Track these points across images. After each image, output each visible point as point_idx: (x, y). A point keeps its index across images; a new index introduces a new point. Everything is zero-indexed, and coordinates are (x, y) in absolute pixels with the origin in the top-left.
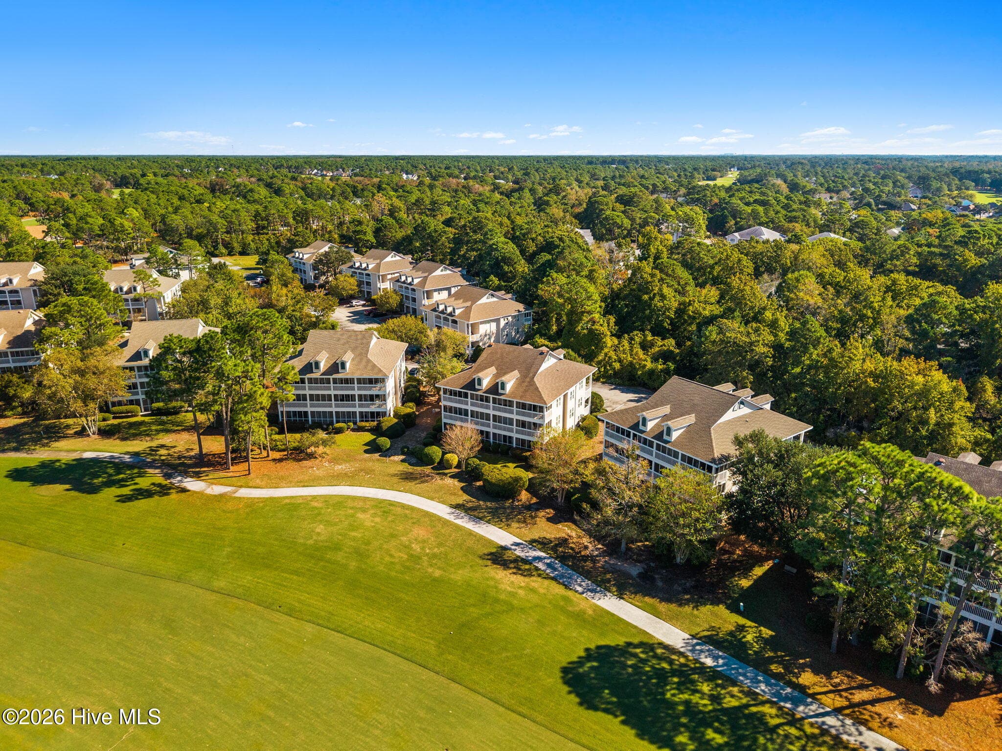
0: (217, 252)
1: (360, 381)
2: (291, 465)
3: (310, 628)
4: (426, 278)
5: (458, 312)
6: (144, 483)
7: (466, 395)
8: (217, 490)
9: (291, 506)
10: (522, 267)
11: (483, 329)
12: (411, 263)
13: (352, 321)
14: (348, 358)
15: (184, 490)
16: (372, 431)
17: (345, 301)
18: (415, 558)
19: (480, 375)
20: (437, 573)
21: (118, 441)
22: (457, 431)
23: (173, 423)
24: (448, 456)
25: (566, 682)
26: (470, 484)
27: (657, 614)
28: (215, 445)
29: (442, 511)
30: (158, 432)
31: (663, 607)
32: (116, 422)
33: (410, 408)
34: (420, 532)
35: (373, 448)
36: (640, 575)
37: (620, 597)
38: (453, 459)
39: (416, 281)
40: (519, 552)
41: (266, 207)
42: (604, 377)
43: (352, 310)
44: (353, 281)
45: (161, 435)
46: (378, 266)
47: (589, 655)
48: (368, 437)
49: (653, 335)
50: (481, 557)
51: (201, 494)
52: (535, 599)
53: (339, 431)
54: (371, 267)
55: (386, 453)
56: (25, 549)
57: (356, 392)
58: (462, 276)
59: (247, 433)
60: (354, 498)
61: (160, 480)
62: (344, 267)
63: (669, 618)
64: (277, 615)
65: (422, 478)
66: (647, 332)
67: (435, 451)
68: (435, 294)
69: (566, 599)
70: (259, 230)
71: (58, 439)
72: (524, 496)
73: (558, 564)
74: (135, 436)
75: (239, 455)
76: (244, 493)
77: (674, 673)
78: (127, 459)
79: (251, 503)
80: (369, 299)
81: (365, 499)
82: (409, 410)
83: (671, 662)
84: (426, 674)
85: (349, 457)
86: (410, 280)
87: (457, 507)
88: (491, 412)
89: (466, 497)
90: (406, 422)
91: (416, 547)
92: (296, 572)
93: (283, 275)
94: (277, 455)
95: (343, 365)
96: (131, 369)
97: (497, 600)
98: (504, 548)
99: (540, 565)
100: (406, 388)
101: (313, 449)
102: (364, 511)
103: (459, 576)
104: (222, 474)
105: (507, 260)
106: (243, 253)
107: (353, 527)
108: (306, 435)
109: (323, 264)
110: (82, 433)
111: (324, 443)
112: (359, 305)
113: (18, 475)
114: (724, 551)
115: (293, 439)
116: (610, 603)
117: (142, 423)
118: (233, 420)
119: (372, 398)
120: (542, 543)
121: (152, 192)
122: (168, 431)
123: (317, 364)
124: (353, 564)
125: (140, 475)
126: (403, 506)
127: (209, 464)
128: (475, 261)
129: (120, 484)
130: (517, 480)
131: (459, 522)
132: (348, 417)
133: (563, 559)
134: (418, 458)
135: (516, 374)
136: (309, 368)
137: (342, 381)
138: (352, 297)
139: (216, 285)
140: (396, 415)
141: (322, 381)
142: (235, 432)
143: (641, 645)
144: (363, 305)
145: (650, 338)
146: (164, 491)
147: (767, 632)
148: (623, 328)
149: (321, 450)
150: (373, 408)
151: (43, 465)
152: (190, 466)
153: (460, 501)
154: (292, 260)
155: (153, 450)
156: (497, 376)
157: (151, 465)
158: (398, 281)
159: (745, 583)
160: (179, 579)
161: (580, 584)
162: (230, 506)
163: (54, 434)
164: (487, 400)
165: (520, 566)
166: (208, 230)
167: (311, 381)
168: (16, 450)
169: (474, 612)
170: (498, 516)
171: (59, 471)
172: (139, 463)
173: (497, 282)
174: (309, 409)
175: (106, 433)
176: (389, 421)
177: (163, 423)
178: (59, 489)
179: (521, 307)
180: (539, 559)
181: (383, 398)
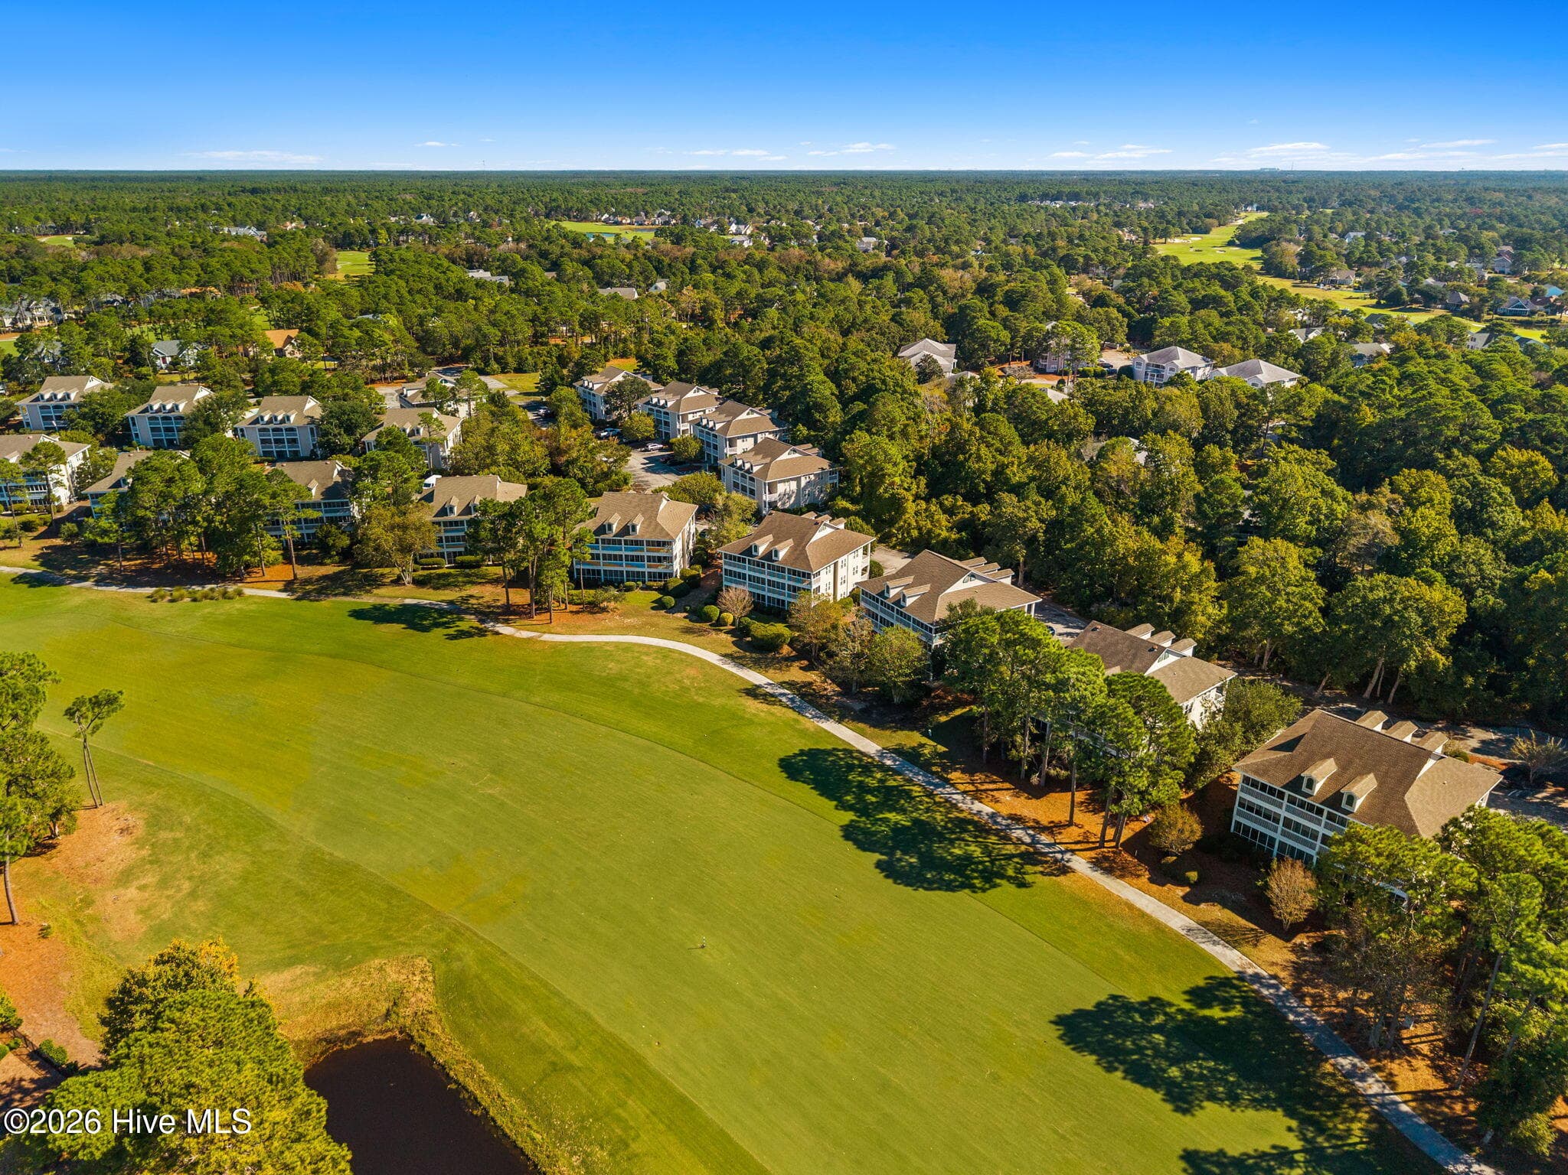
0: (488, 369)
1: (648, 543)
2: (586, 617)
3: (603, 729)
4: (729, 423)
5: (755, 469)
6: (464, 626)
7: (744, 561)
8: (525, 634)
9: (588, 649)
10: (835, 416)
11: (781, 488)
12: (717, 399)
13: (648, 470)
14: (639, 522)
15: (497, 633)
16: (659, 590)
17: (639, 444)
18: (685, 689)
19: (757, 542)
20: (701, 700)
21: (431, 591)
22: (732, 593)
23: (477, 576)
24: (724, 614)
25: (781, 766)
26: (741, 639)
27: (863, 734)
28: (520, 597)
29: (713, 658)
30: (465, 583)
31: (869, 730)
32: (426, 572)
33: (698, 570)
34: (692, 672)
35: (659, 605)
36: (861, 710)
37: (839, 722)
38: (729, 617)
39: (718, 426)
40: (769, 690)
41: (546, 309)
42: (900, 544)
43: (647, 455)
44: (649, 421)
45: (468, 586)
46: (678, 404)
47: (802, 753)
48: (656, 595)
49: (965, 500)
50: (739, 691)
51: (511, 637)
52: (772, 719)
53: (629, 589)
54: (670, 404)
55: (671, 610)
56: (382, 670)
57: (646, 554)
58: (772, 420)
59: (550, 586)
60: (640, 645)
61: (477, 624)
62: (640, 403)
63: (871, 738)
64: (578, 721)
65: (700, 632)
66: (958, 497)
67: (713, 610)
68: (739, 442)
69: (797, 721)
70: (537, 339)
71: (379, 586)
72: (786, 650)
73: (798, 699)
74: (445, 586)
75: (540, 605)
76: (546, 637)
77: (860, 766)
78: (445, 606)
79: (555, 646)
80: (667, 444)
81: (650, 646)
82: (694, 572)
83: (860, 760)
84: (683, 757)
85: (637, 612)
86: (711, 424)
87: (726, 656)
88: (767, 577)
89: (735, 649)
90: (691, 583)
91: (687, 682)
92: (594, 695)
93: (572, 414)
94: (574, 608)
95: (634, 527)
96: (439, 523)
97: (742, 718)
98: (759, 687)
99: (784, 699)
100: (695, 550)
101: (605, 604)
102: (647, 655)
103: (717, 702)
104: (527, 622)
105: (820, 407)
106: (519, 370)
107: (638, 666)
108: (599, 591)
109: (616, 395)
110: (398, 581)
111: (616, 599)
112: (655, 449)
113: (358, 614)
114: (938, 696)
115: (588, 594)
116: (831, 726)
117: (449, 575)
118: (539, 574)
119: (660, 559)
120: (791, 685)
121: (400, 277)
122: (473, 583)
123: (610, 526)
124: (636, 691)
125: (461, 619)
126: (680, 653)
127: (514, 613)
128: (787, 402)
129: (444, 625)
130: (779, 636)
131: (726, 667)
132: (638, 576)
133: (803, 696)
134: (698, 616)
135: (790, 542)
136: (602, 529)
137: (632, 542)
138: (648, 440)
139: (501, 427)
140: (682, 577)
141: (614, 542)
142: (539, 585)
143: (844, 750)
144: (660, 450)
145: (960, 503)
146: (482, 633)
147: (941, 749)
148: (935, 491)
149: (612, 605)
150: (661, 569)
151: (376, 608)
152: (500, 614)
153: (729, 651)
154: (581, 390)
155: (465, 600)
156: (773, 543)
157: (467, 611)
158: (699, 424)
159: (943, 719)
160: (504, 695)
161: (811, 712)
162: (537, 647)
163: (374, 582)
164: (763, 566)
165: (767, 698)
166: (477, 340)
167: (603, 541)
168: (345, 594)
169: (725, 724)
170: (757, 665)
171: (389, 613)
172: (457, 610)
173: (805, 432)
174: (602, 568)
175: (419, 583)
176: (675, 582)
177: (467, 575)
178: (397, 628)
179: (825, 464)
180: (784, 695)
181: (670, 559)
